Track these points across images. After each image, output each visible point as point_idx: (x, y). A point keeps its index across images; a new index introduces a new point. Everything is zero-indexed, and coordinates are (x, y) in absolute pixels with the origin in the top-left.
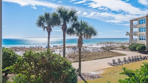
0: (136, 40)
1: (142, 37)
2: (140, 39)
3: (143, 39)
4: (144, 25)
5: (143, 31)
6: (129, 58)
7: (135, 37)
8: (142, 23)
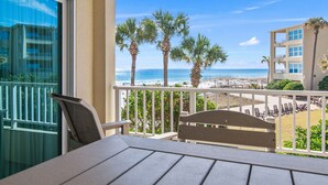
0: (283, 72)
1: (295, 65)
2: (291, 71)
3: (296, 71)
4: (300, 42)
5: (296, 54)
6: (275, 106)
7: (280, 67)
8: (296, 38)
